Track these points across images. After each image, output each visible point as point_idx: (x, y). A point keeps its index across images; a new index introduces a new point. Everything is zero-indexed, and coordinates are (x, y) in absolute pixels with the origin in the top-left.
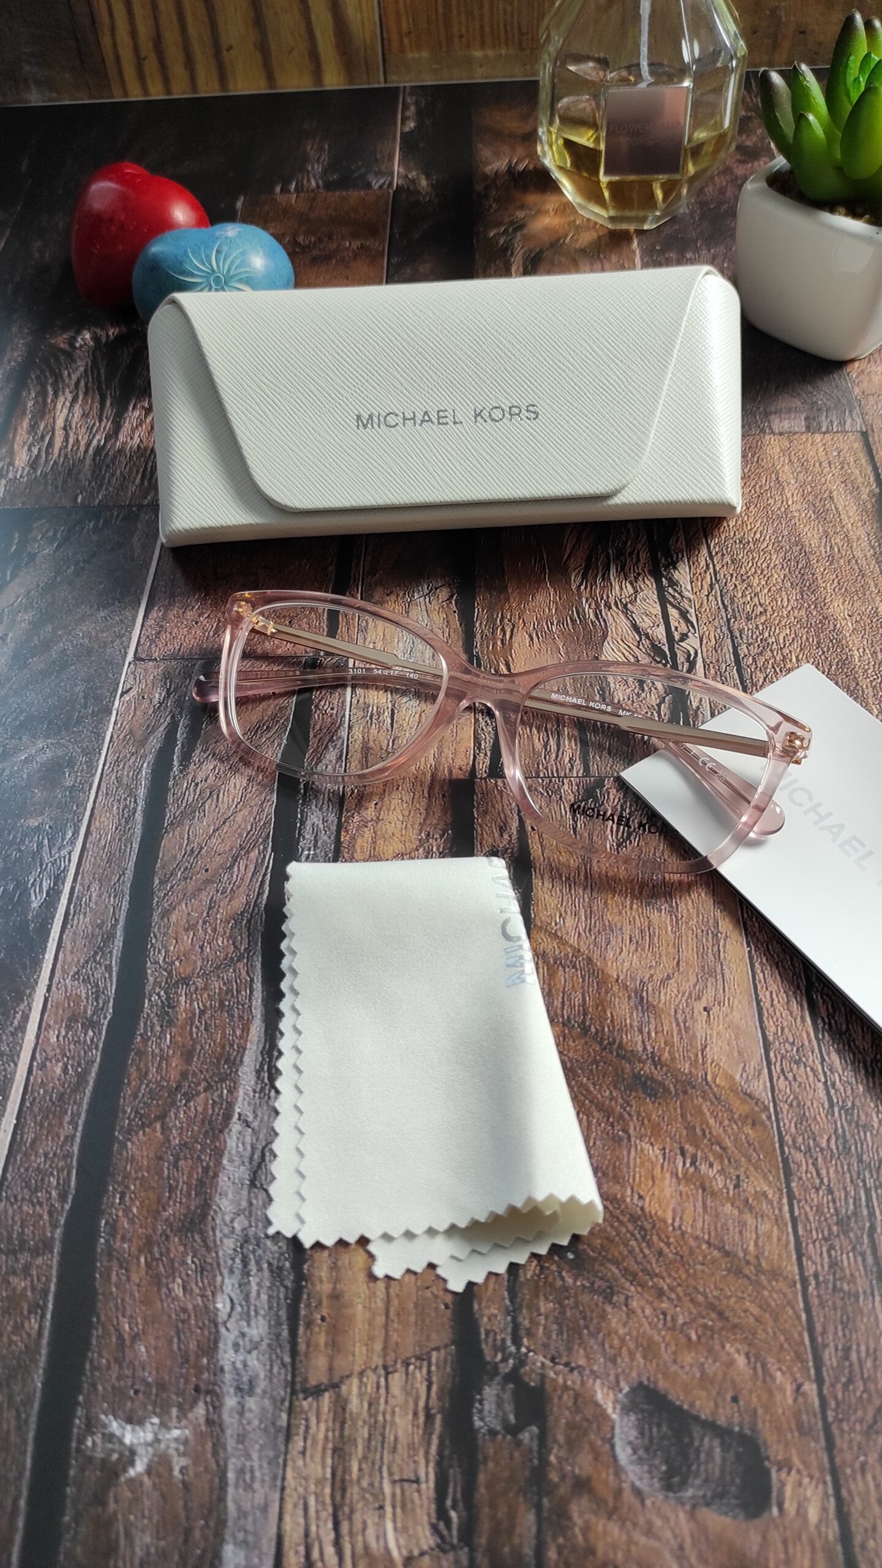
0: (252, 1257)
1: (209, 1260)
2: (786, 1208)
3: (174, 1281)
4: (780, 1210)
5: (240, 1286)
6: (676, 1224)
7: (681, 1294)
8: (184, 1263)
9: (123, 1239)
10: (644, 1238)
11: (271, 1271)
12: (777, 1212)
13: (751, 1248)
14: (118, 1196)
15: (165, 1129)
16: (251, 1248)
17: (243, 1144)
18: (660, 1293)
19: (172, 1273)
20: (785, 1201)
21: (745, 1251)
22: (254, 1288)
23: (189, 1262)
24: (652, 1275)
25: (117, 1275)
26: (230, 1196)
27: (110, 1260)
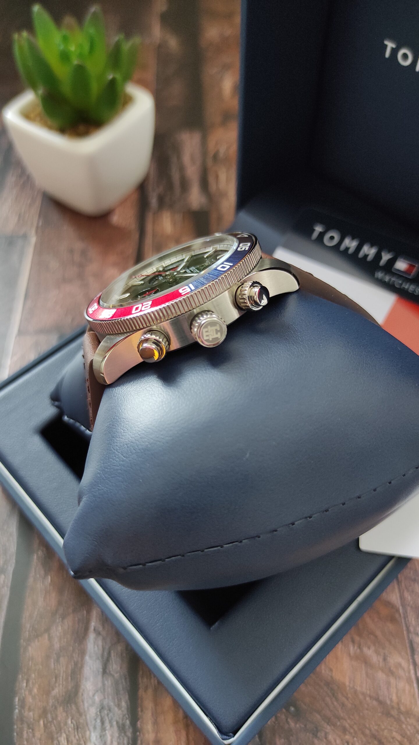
0: (107, 718)
1: (81, 721)
2: (412, 672)
3: (61, 736)
4: (409, 672)
5: (101, 737)
6: (351, 685)
7: (356, 729)
8: (66, 724)
9: (30, 710)
10: (333, 695)
11: (118, 727)
12: (407, 674)
13: (394, 698)
14: (25, 681)
15: (50, 638)
16: (106, 712)
17: (98, 647)
18: (344, 730)
19: (60, 730)
20: (411, 667)
21: (391, 700)
22: (109, 738)
23: (70, 722)
24: (339, 718)
25: (27, 732)
26: (92, 679)
27: (22, 724)
